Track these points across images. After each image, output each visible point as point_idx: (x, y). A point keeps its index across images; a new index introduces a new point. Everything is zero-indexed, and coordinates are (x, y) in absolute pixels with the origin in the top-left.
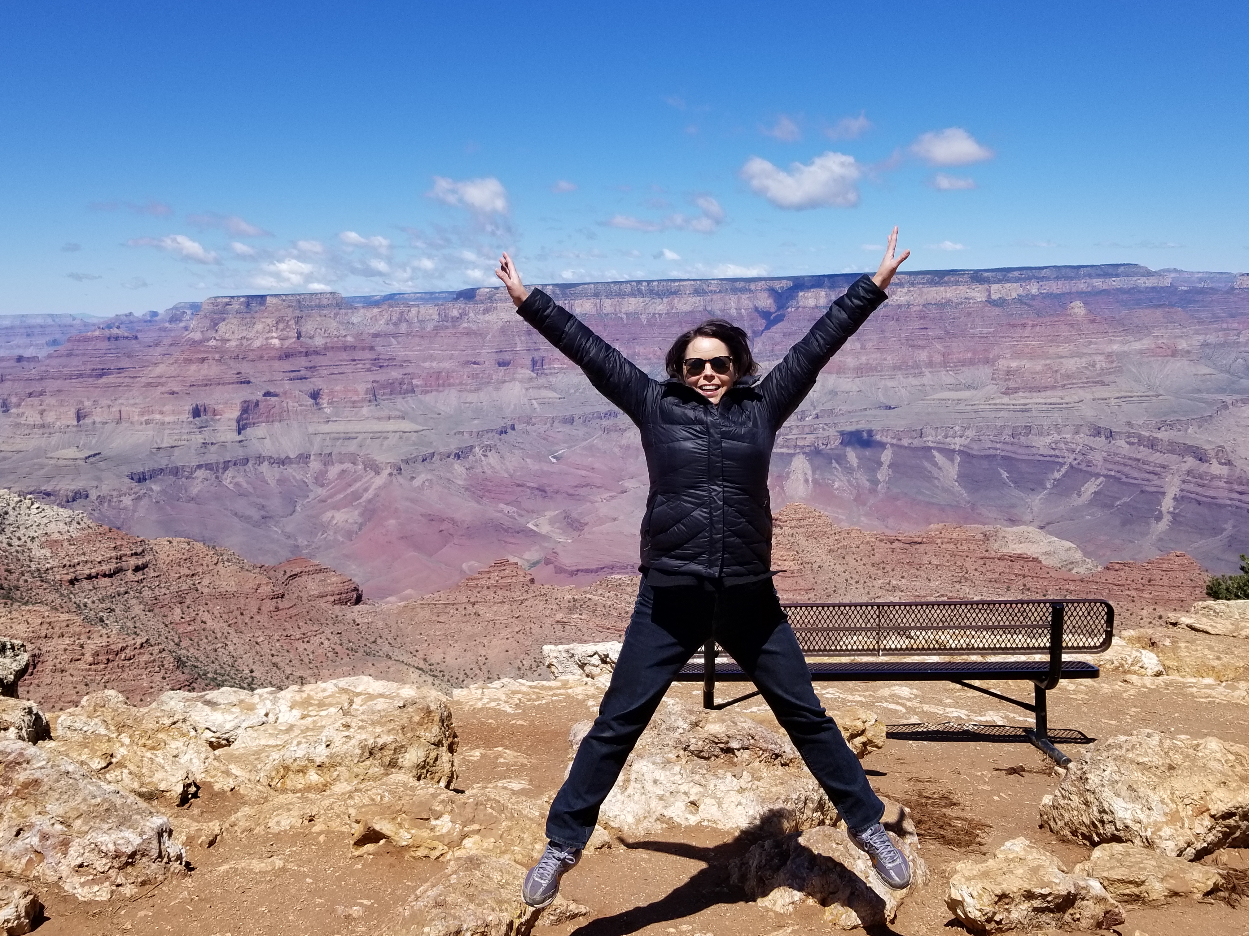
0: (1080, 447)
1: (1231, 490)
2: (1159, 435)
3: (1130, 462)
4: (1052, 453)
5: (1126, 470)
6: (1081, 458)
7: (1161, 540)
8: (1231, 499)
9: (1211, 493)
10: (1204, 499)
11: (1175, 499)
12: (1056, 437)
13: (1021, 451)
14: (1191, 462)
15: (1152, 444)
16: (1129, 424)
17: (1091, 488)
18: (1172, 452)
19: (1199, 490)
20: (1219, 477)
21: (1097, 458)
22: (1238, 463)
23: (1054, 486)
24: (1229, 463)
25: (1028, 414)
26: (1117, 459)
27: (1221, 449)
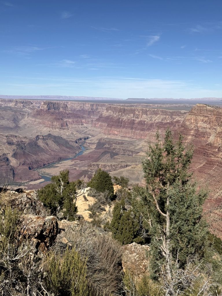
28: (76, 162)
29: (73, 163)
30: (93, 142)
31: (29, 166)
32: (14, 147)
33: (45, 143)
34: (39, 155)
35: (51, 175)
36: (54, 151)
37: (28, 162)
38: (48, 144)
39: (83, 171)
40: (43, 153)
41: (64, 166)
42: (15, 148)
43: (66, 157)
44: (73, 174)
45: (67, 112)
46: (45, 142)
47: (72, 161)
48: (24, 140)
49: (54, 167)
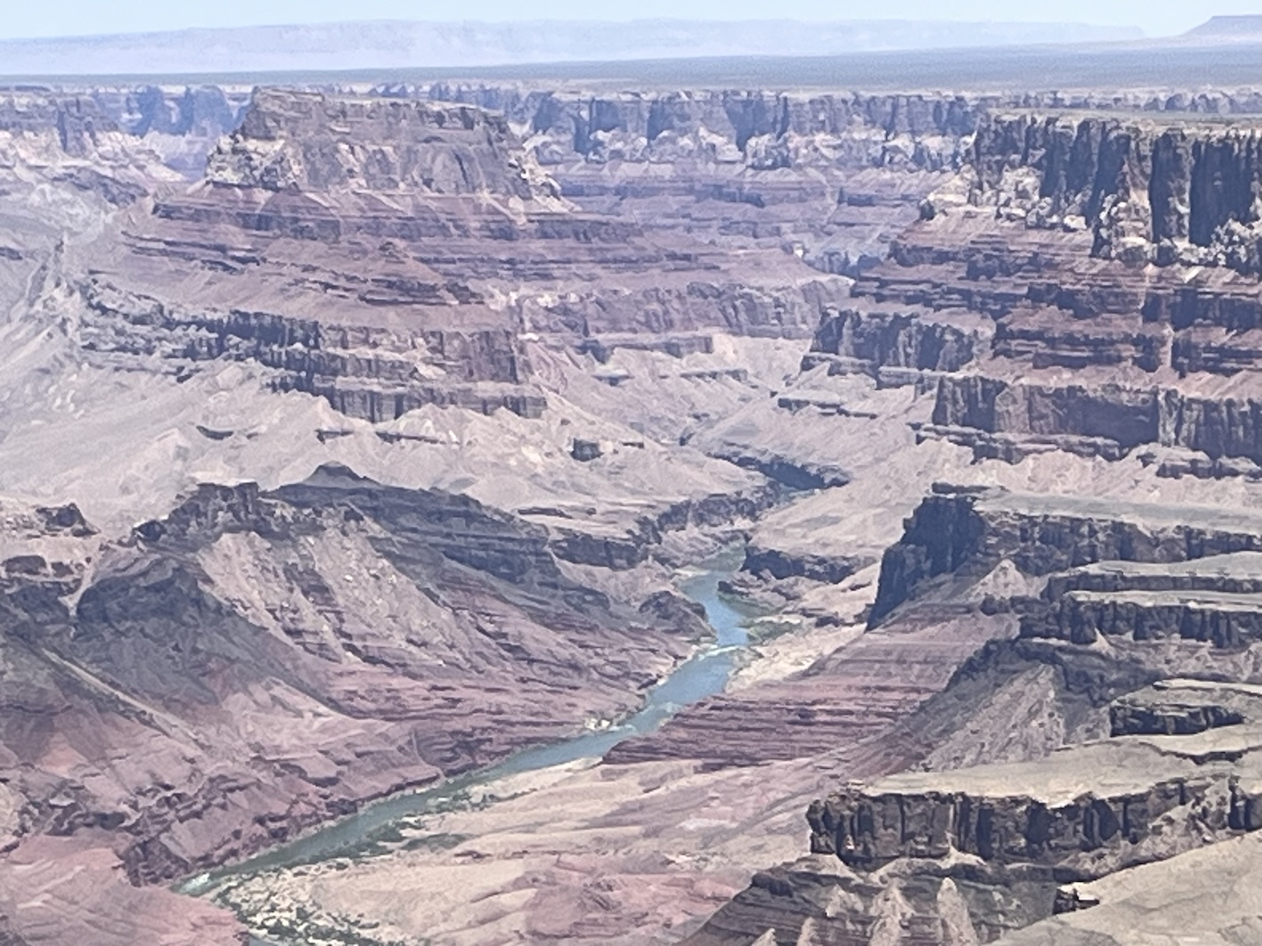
28: (663, 780)
29: (629, 786)
30: (839, 540)
31: (124, 841)
33: (290, 571)
34: (224, 719)
35: (385, 934)
36: (401, 666)
37: (108, 793)
38: (329, 582)
39: (757, 882)
40: (277, 691)
43: (540, 732)
44: (639, 919)
45: (516, 203)
46: (293, 559)
47: (607, 776)
48: (53, 548)
49: (414, 844)
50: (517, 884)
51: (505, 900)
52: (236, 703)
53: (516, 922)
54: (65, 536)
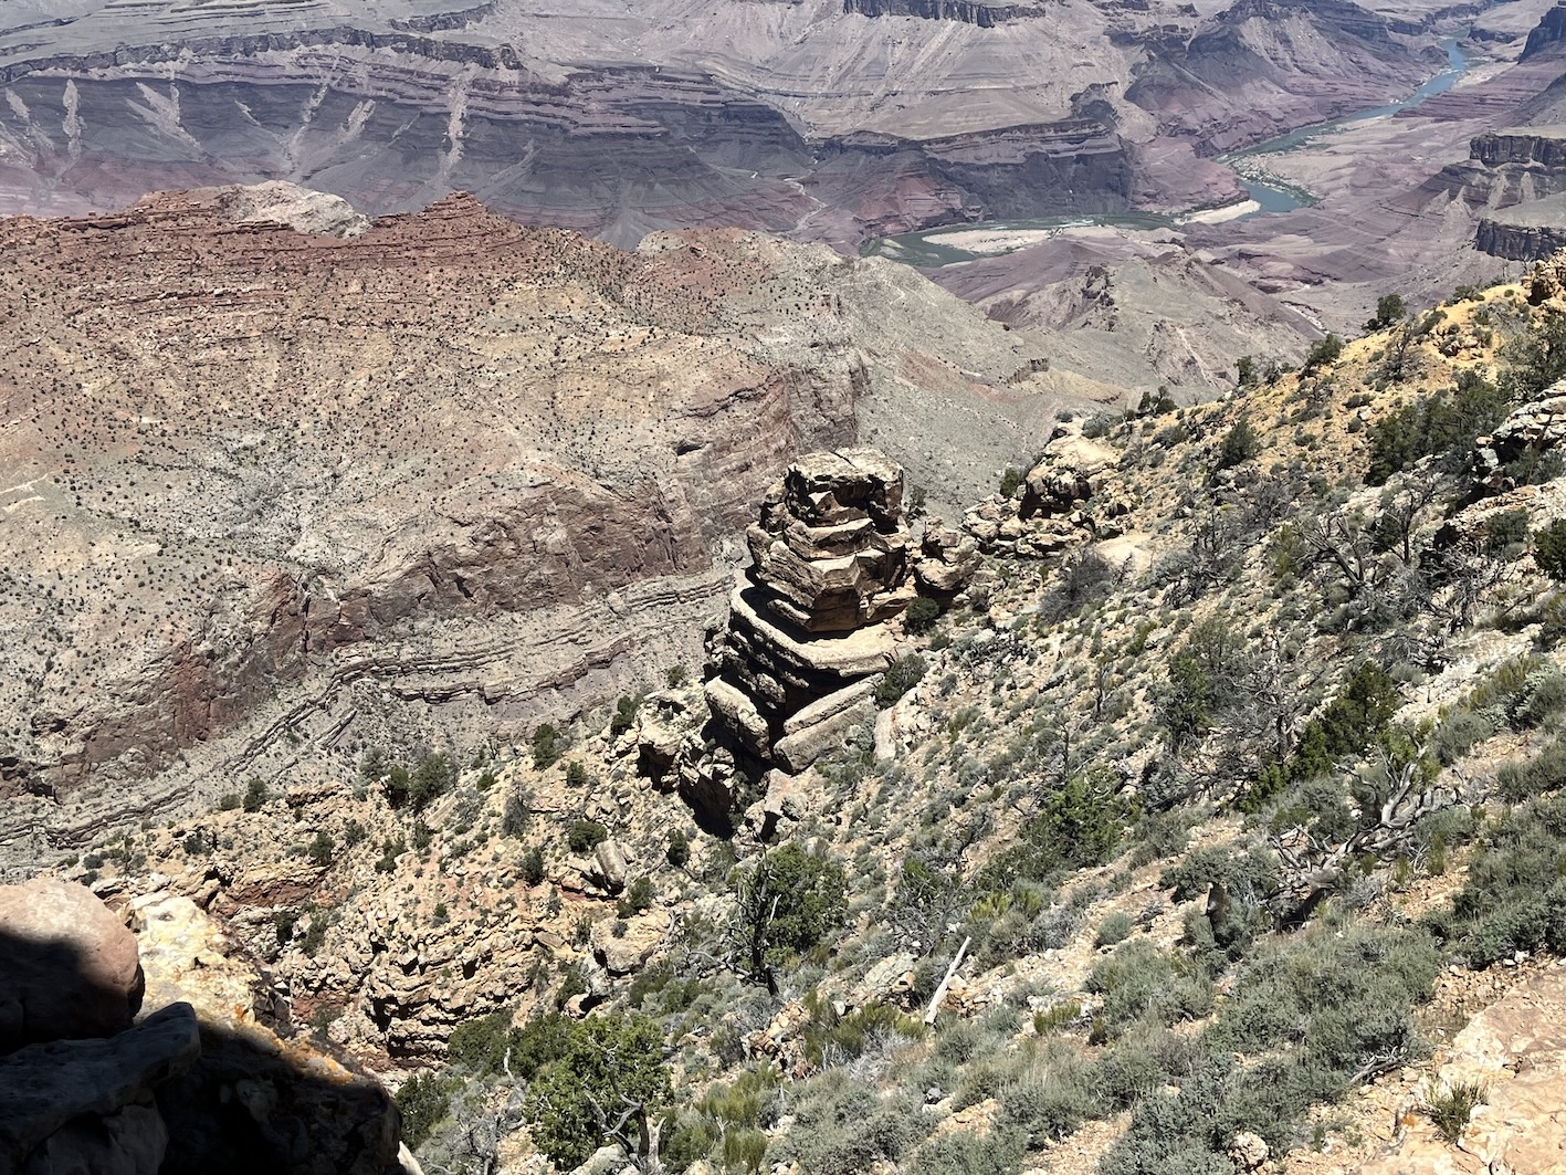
0: (336, 62)
1: (527, 101)
2: (433, 36)
3: (402, 76)
4: (302, 72)
5: (399, 86)
6: (340, 76)
7: (454, 176)
8: (527, 113)
9: (503, 107)
10: (497, 116)
11: (462, 120)
12: (303, 49)
13: (261, 73)
14: (474, 69)
15: (425, 48)
16: (393, 24)
17: (359, 115)
18: (451, 57)
19: (488, 104)
20: (510, 86)
21: (361, 73)
22: (529, 65)
23: (314, 119)
24: (518, 66)
25: (260, 19)
26: (385, 73)
27: (507, 51)
28: (1415, 126)
29: (1402, 128)
30: (1512, 25)
31: (1195, 140)
32: (1139, 55)
33: (1275, 33)
34: (1241, 93)
35: (1293, 183)
36: (1316, 75)
37: (1192, 121)
38: (1291, 39)
39: (1445, 170)
40: (1264, 83)
41: (1358, 143)
42: (1144, 58)
43: (1369, 103)
44: (1396, 183)
46: (1278, 29)
47: (1394, 122)
48: (1182, 22)
49: (1310, 147)
50: (1349, 165)
51: (1343, 171)
52: (1247, 87)
53: (1346, 180)
54: (1187, 17)
